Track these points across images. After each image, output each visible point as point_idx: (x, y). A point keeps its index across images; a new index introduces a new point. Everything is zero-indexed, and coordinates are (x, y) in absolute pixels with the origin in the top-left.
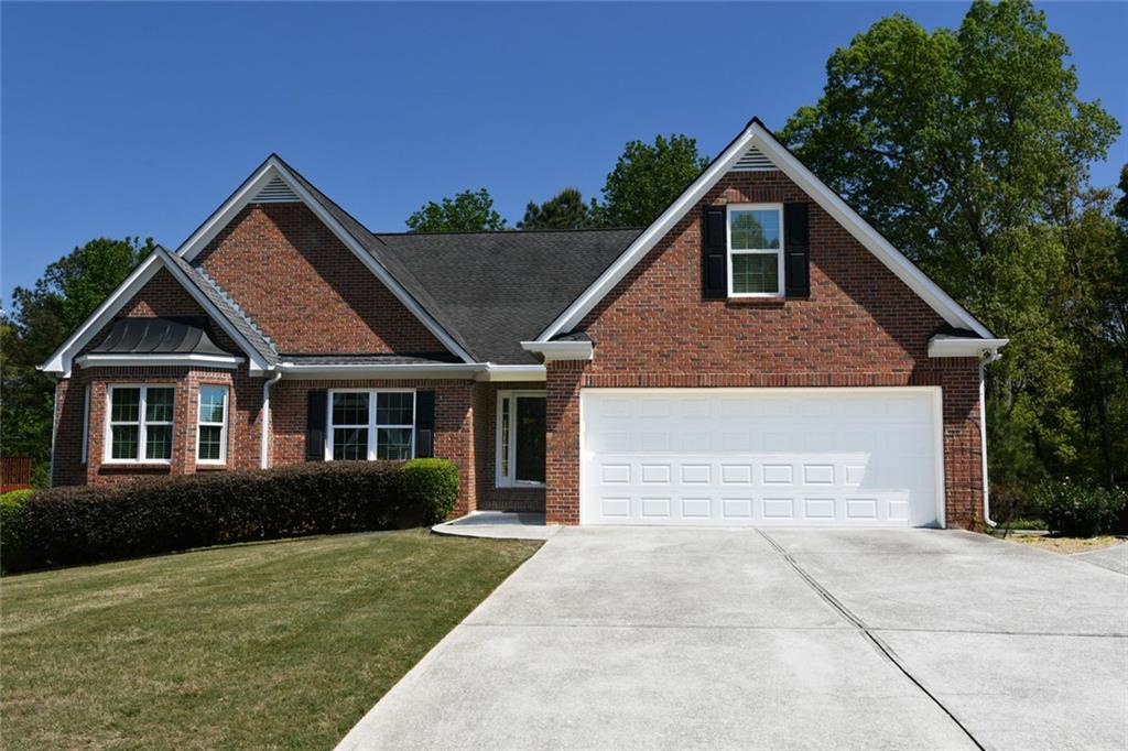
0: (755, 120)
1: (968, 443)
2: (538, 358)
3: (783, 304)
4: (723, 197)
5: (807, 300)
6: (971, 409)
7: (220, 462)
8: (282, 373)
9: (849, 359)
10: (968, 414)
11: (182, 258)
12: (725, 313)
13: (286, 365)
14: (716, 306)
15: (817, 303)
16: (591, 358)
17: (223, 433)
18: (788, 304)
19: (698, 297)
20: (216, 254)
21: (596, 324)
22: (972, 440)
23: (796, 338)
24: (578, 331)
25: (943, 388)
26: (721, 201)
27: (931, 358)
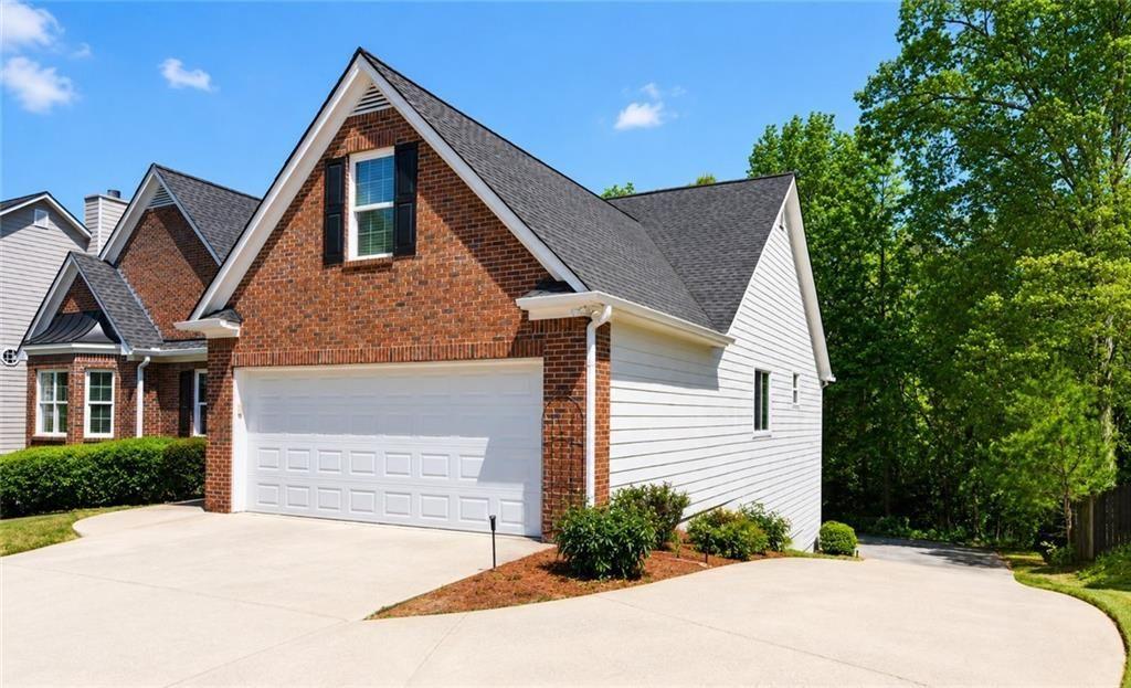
0: (360, 51)
1: (569, 432)
2: (196, 338)
3: (391, 265)
4: (344, 147)
5: (413, 259)
6: (573, 387)
7: (111, 435)
8: (151, 357)
9: (452, 327)
10: (570, 393)
11: (105, 261)
12: (342, 279)
13: (153, 349)
14: (334, 273)
15: (423, 261)
16: (238, 335)
17: (113, 409)
18: (396, 264)
19: (320, 264)
20: (128, 256)
21: (242, 300)
22: (572, 428)
23: (401, 305)
24: (230, 309)
25: (545, 359)
26: (342, 152)
27: (533, 322)
